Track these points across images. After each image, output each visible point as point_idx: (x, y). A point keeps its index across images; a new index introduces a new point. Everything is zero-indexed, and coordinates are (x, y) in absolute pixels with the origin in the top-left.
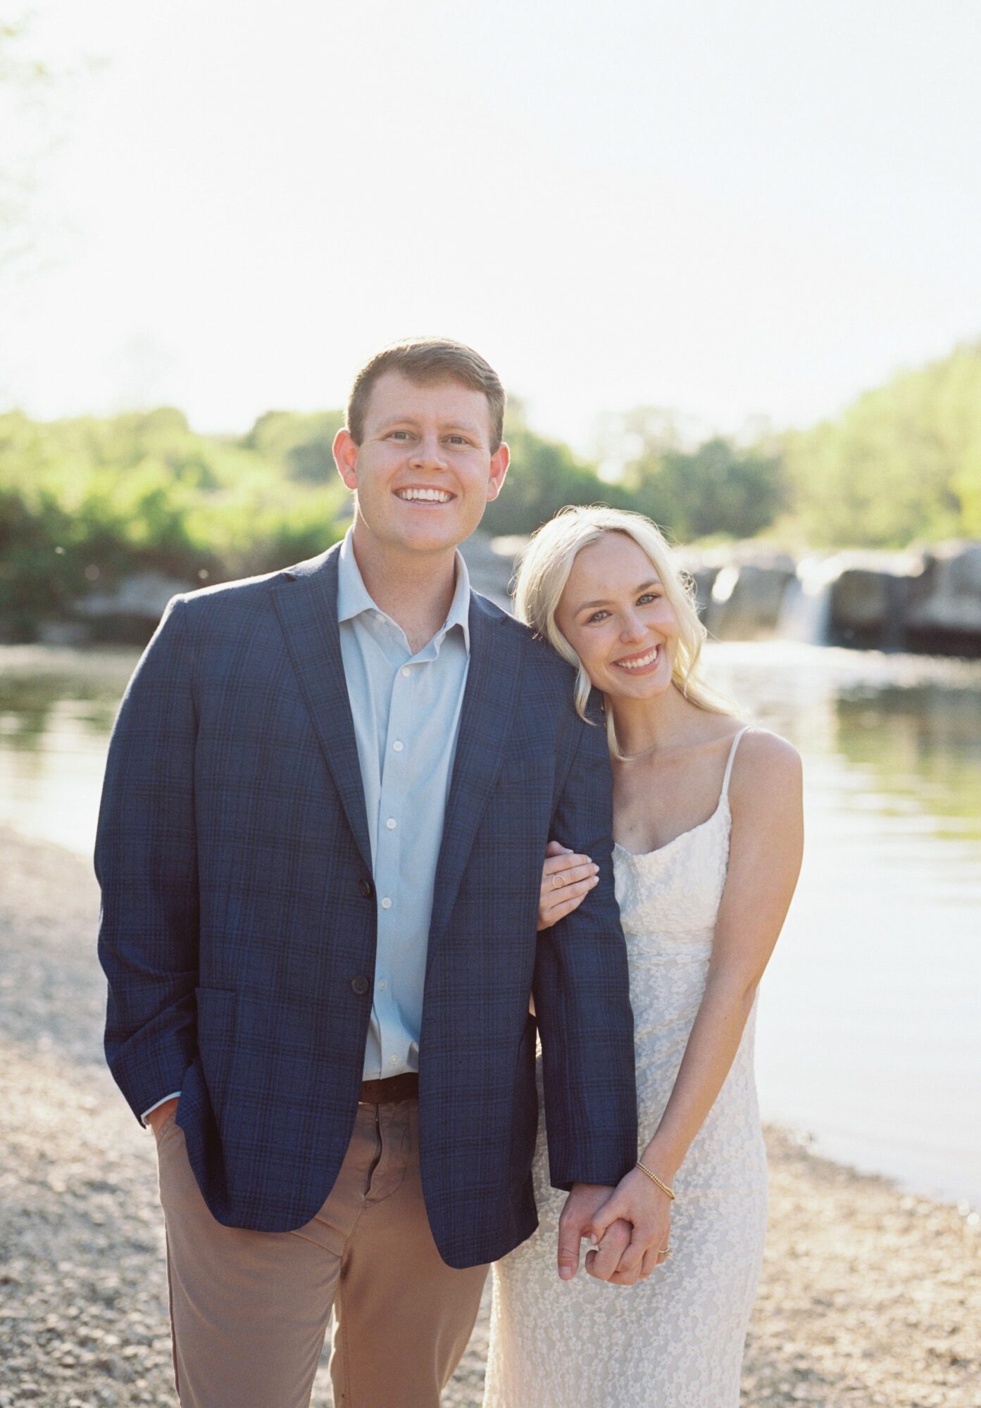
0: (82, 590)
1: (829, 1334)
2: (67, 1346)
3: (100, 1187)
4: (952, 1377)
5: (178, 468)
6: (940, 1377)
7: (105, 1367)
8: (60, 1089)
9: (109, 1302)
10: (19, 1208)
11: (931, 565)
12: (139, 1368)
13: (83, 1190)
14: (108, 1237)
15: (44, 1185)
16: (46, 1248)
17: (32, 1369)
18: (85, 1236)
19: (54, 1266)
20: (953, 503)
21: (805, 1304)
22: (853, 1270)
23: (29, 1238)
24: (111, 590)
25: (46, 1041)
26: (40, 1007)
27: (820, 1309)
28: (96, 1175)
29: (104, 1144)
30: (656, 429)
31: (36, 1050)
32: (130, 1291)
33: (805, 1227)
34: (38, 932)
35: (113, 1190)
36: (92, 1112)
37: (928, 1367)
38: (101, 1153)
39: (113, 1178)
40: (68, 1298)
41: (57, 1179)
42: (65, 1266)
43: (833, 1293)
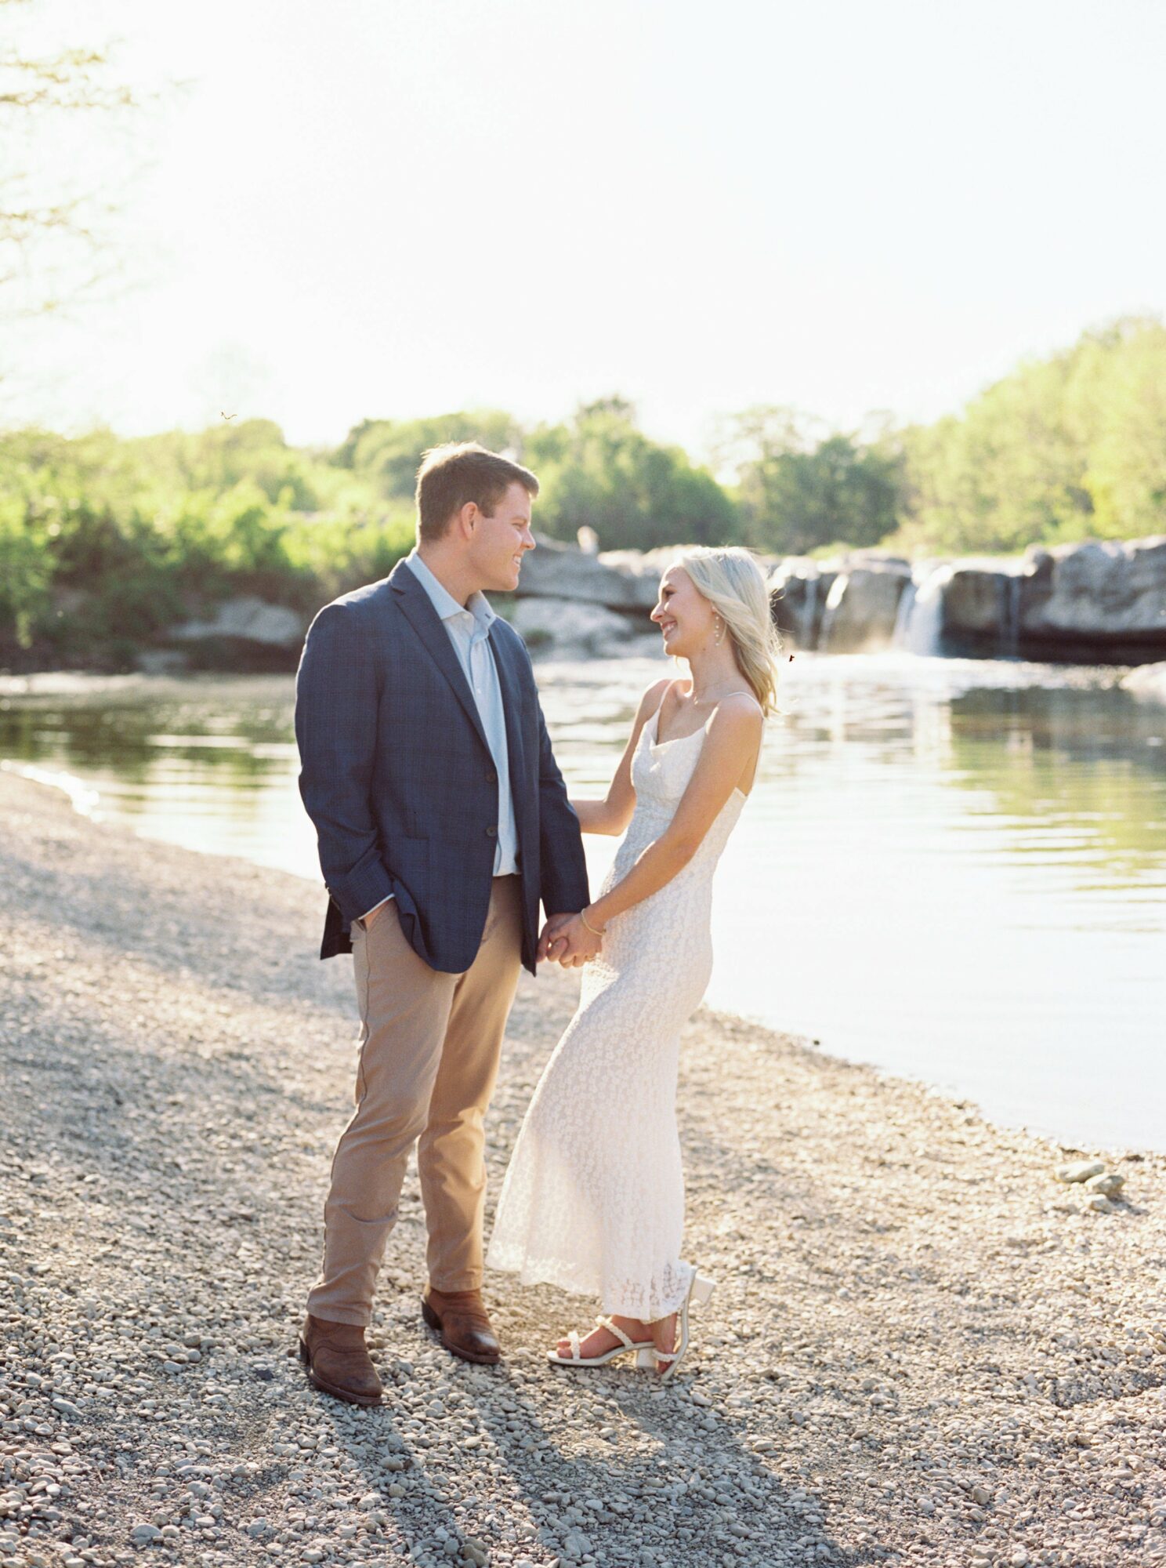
0: (181, 619)
1: (794, 1151)
2: (222, 1138)
3: (239, 1057)
4: (878, 1172)
5: (271, 488)
6: (869, 1173)
7: (249, 1149)
8: (200, 1001)
9: (249, 1118)
10: (179, 1064)
11: (1046, 566)
12: (273, 1150)
13: (224, 1058)
14: (245, 1084)
15: (195, 1054)
16: (200, 1087)
17: (199, 1149)
18: (229, 1083)
19: (208, 1097)
20: (1084, 503)
21: (778, 1135)
22: (822, 1116)
23: (187, 1082)
24: (209, 618)
25: (185, 972)
26: (180, 951)
27: (788, 1137)
28: (236, 1050)
29: (238, 1033)
30: (773, 430)
31: (178, 978)
32: (263, 1112)
33: (793, 1093)
34: (170, 898)
35: (247, 1059)
36: (228, 1016)
37: (862, 1167)
38: (238, 1038)
39: (247, 1052)
40: (220, 1115)
41: (205, 1052)
42: (216, 1098)
43: (800, 1129)
